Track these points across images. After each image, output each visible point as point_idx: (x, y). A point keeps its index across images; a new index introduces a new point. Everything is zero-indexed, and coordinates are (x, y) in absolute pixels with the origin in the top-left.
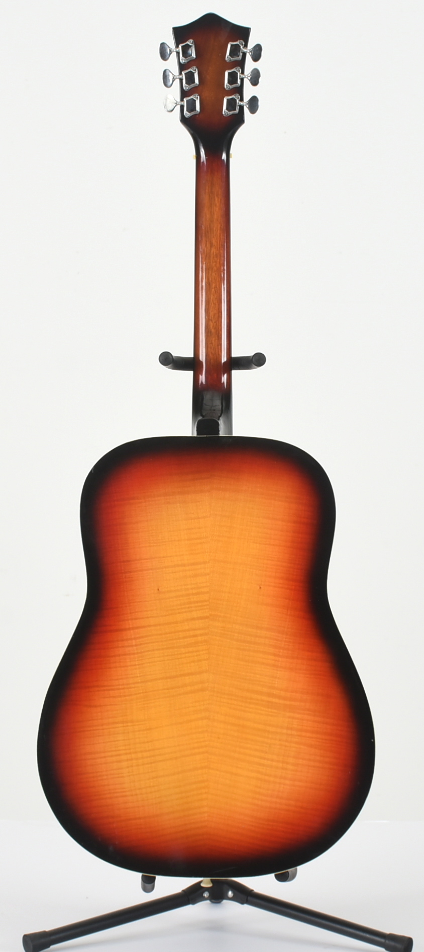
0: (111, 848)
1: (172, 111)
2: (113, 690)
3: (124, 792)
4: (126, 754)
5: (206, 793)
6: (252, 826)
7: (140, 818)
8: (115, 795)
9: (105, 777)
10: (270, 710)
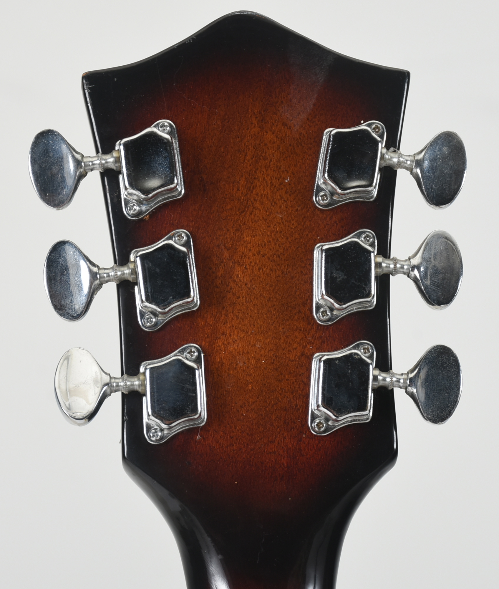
1: (91, 416)
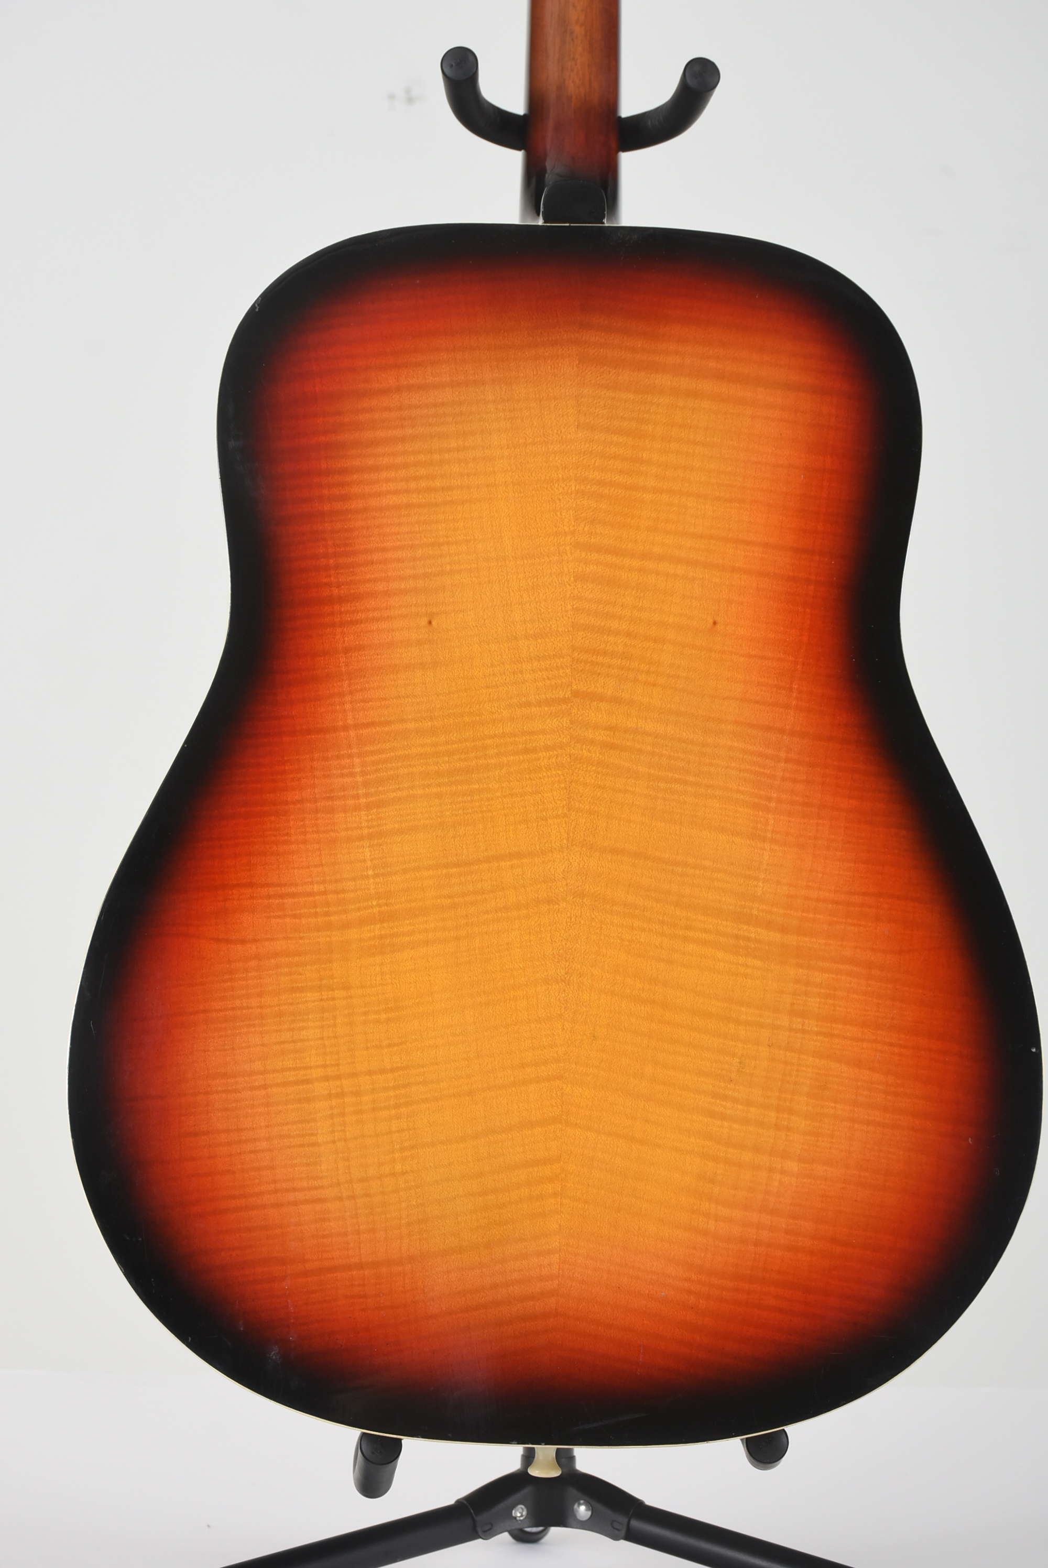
0: (274, 1354)
2: (293, 895)
3: (316, 1188)
4: (326, 1078)
5: (555, 1194)
6: (689, 1292)
7: (361, 1266)
8: (291, 1197)
9: (264, 1145)
10: (741, 960)
